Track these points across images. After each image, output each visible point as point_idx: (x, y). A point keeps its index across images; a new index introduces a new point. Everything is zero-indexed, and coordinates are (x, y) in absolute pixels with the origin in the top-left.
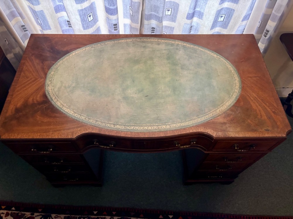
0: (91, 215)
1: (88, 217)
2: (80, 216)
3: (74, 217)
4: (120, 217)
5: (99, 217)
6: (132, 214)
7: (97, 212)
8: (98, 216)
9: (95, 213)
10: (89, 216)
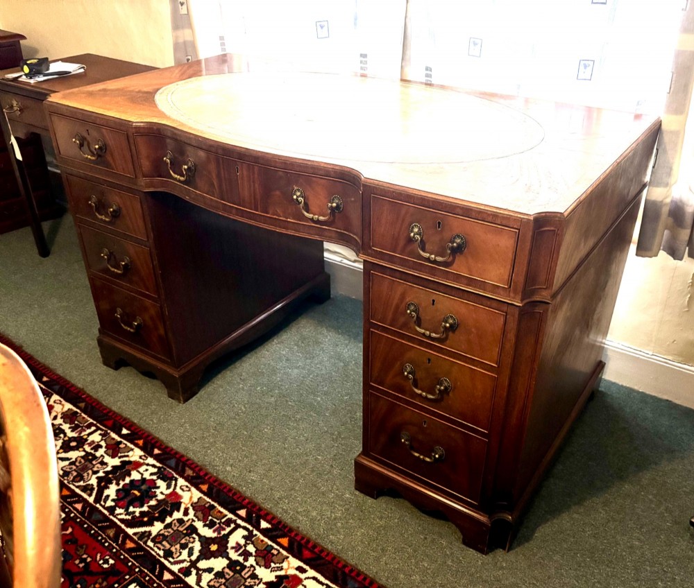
0: (114, 432)
1: (106, 431)
2: (95, 422)
3: (84, 418)
4: (160, 463)
5: (125, 442)
6: (189, 472)
7: (129, 432)
8: (122, 440)
9: (125, 431)
10: (109, 431)
